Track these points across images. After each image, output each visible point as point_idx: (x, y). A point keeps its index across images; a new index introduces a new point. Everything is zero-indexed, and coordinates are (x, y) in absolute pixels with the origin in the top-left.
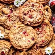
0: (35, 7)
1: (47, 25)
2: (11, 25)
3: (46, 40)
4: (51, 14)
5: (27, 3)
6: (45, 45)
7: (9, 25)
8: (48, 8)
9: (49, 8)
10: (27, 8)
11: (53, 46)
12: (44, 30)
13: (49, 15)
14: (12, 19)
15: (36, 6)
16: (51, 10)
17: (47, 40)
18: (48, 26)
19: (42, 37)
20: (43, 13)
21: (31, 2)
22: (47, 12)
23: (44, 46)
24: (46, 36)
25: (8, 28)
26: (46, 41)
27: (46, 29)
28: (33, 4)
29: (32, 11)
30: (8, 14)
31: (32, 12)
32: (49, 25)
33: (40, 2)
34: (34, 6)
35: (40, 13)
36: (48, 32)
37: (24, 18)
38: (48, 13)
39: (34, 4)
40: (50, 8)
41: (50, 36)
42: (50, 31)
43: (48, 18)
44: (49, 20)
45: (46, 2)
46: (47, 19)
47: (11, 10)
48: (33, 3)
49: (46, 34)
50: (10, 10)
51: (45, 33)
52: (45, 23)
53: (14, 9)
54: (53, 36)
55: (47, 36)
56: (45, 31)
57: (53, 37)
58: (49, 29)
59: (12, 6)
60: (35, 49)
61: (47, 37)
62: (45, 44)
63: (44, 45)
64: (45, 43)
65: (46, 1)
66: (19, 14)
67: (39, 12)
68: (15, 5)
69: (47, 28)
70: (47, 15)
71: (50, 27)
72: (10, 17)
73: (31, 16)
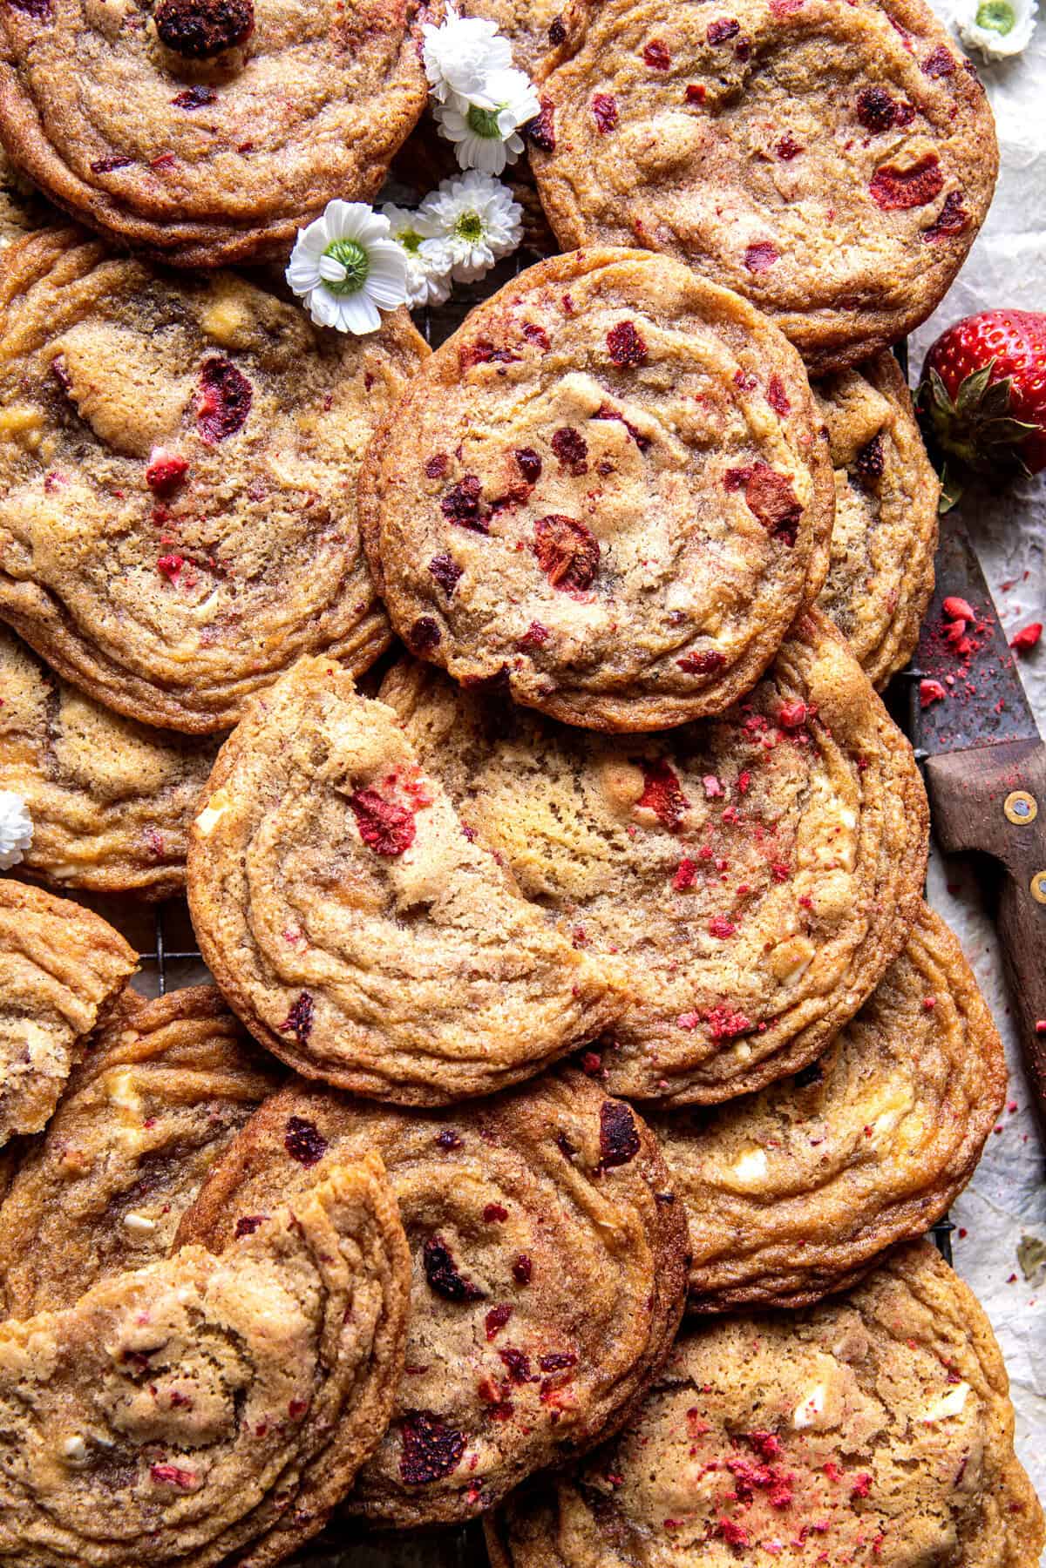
0: (659, 390)
1: (823, 737)
2: (189, 644)
3: (782, 1000)
4: (919, 554)
5: (518, 312)
6: (751, 1085)
7: (138, 639)
8: (886, 443)
9: (906, 430)
10: (520, 392)
11: (883, 1125)
12: (758, 817)
13: (888, 560)
14: (211, 548)
15: (682, 364)
16: (932, 485)
17: (794, 1006)
18: (835, 753)
19: (714, 932)
20: (796, 509)
21: (598, 291)
22: (857, 499)
23: (719, 1094)
24: (791, 925)
25: (126, 701)
26: (771, 1020)
27: (801, 798)
28: (624, 337)
29: (591, 458)
30: (159, 454)
31: (606, 471)
32: (870, 745)
33: (760, 304)
34: (644, 362)
35: (739, 497)
36: (826, 854)
37: (448, 571)
38: (877, 519)
39: (641, 322)
40: (920, 449)
41: (851, 936)
42: (869, 842)
43: (868, 607)
44: (867, 659)
45: (867, 322)
46: (848, 631)
47: (214, 373)
48: (626, 314)
49: (781, 890)
50: (192, 381)
51: (780, 873)
52: (806, 690)
53: (272, 368)
54: (904, 953)
55: (807, 930)
56: (772, 828)
57: (904, 968)
58: (848, 818)
59: (252, 308)
60: (566, 1149)
61: (806, 944)
62: (748, 1071)
63: (718, 1082)
64: (744, 1052)
65: (864, 308)
66: (371, 502)
67: (734, 479)
68: (297, 302)
69: (820, 781)
70: (858, 554)
71: (872, 777)
72: (182, 503)
73: (571, 544)
